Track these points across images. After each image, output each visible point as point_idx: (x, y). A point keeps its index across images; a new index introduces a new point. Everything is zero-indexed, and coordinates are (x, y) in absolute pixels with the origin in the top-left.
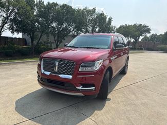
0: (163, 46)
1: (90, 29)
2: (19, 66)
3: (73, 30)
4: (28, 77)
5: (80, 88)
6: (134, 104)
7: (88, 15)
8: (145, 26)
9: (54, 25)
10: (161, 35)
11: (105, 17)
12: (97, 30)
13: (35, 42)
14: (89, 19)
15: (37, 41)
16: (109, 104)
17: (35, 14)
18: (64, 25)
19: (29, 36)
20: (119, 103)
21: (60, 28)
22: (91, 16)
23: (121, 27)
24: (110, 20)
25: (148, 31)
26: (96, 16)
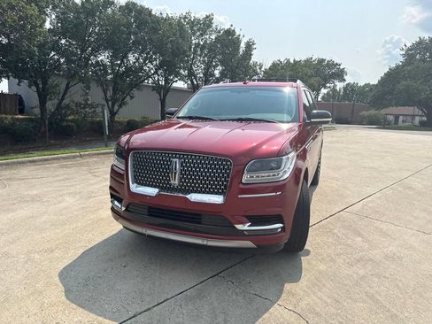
0: (373, 112)
1: (199, 70)
2: (24, 171)
3: (156, 72)
4: (64, 204)
5: (246, 227)
6: (371, 260)
7: (194, 34)
8: (332, 65)
9: (104, 57)
10: (367, 85)
11: (238, 38)
12: (217, 73)
13: (51, 105)
14: (198, 45)
15: (56, 101)
16: (309, 263)
17: (48, 25)
18: (131, 58)
19: (34, 88)
20: (333, 260)
21: (120, 66)
22: (202, 35)
23: (274, 65)
24: (249, 46)
25: (340, 75)
26: (213, 37)
